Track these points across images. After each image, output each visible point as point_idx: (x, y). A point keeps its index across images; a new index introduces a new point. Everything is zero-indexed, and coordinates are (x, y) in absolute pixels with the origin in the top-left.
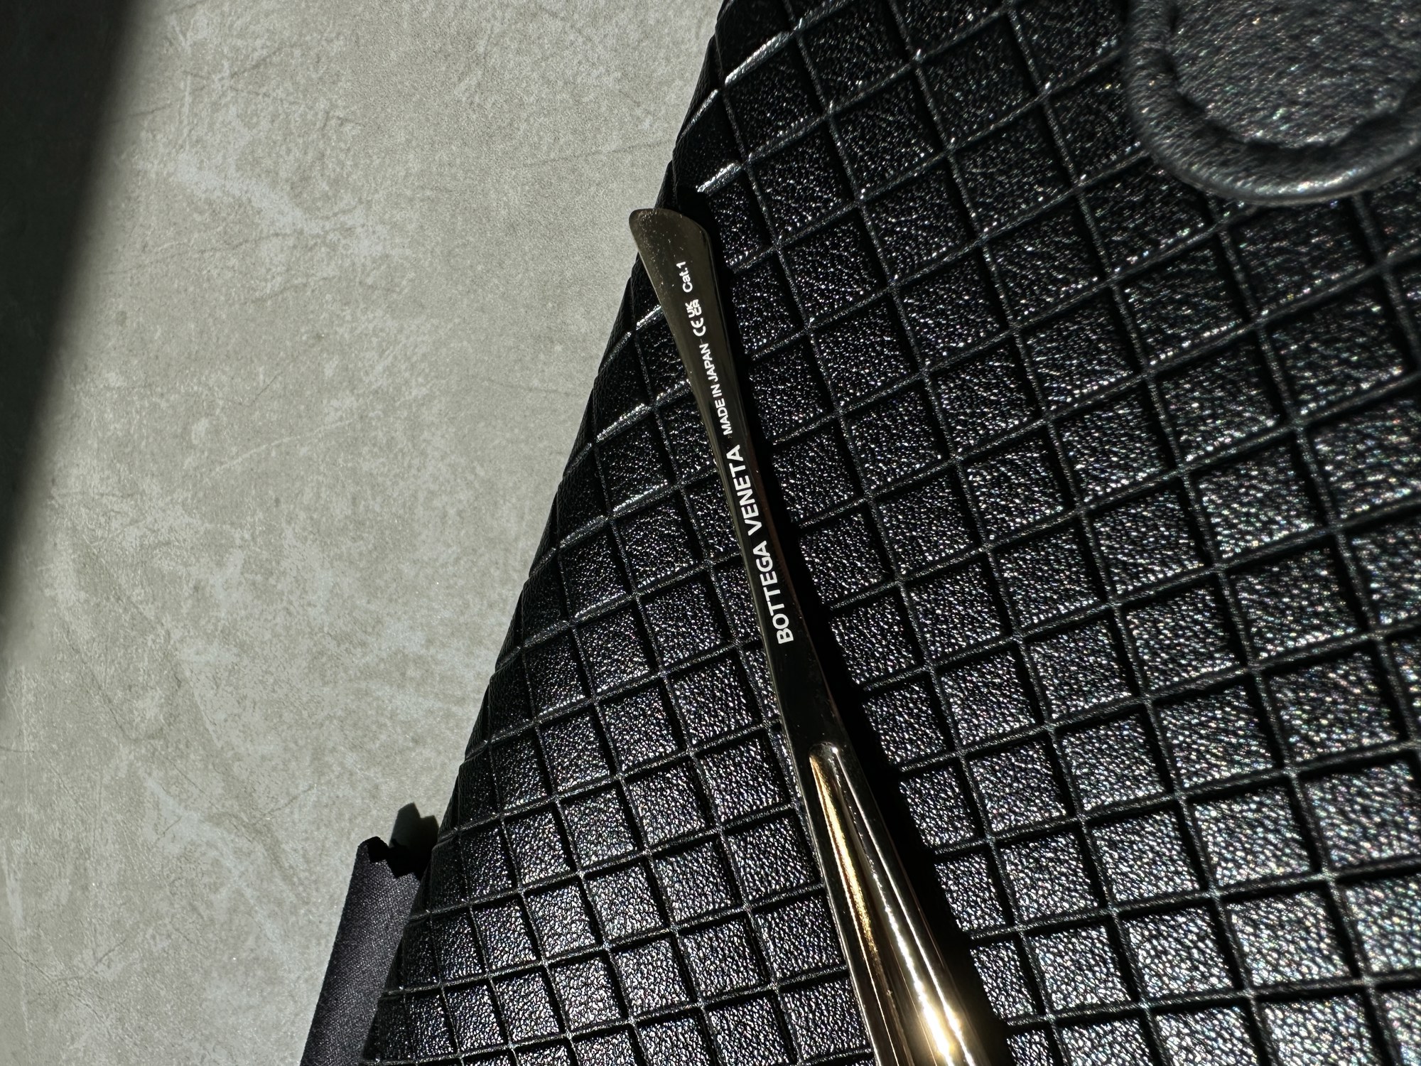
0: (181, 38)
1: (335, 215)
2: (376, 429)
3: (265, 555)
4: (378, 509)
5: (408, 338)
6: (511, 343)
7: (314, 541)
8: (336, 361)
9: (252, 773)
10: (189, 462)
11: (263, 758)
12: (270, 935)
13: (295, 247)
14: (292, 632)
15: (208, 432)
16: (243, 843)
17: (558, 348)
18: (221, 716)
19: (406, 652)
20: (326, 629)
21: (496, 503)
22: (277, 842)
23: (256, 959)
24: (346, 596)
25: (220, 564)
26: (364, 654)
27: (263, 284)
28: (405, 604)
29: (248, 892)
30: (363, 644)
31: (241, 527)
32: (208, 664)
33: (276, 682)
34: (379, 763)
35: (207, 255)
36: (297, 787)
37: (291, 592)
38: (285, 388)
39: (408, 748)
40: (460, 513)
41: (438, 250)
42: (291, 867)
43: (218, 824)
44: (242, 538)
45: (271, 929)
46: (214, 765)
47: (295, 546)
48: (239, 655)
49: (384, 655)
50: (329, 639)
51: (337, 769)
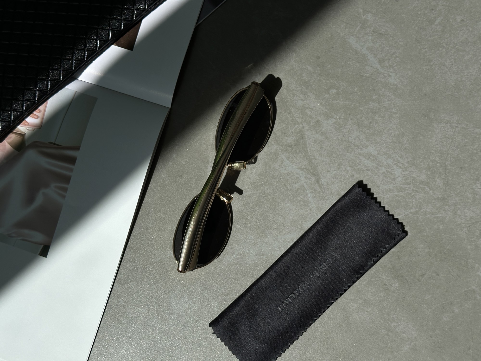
0: (362, 15)
1: (388, 71)
2: (381, 113)
4: (376, 126)
5: (396, 101)
7: (357, 126)
8: (376, 96)
9: (318, 163)
10: (326, 96)
11: (323, 161)
13: (375, 71)
14: (343, 140)
15: (335, 93)
16: (309, 176)
17: (427, 118)
18: (313, 149)
19: (372, 154)
21: (403, 137)
22: (320, 178)
23: (302, 200)
24: (360, 139)
25: (327, 119)
26: (361, 150)
27: (364, 73)
28: (375, 145)
29: (306, 186)
31: (337, 115)
32: (314, 137)
33: (334, 148)
34: (356, 171)
35: (350, 60)
36: (331, 169)
37: (346, 133)
38: (361, 95)
40: (395, 135)
41: (409, 90)
42: (322, 184)
43: (302, 170)
45: (309, 195)
46: (307, 158)
47: (351, 125)
48: (325, 139)
49: (366, 152)
50: (352, 145)
51: (344, 169)
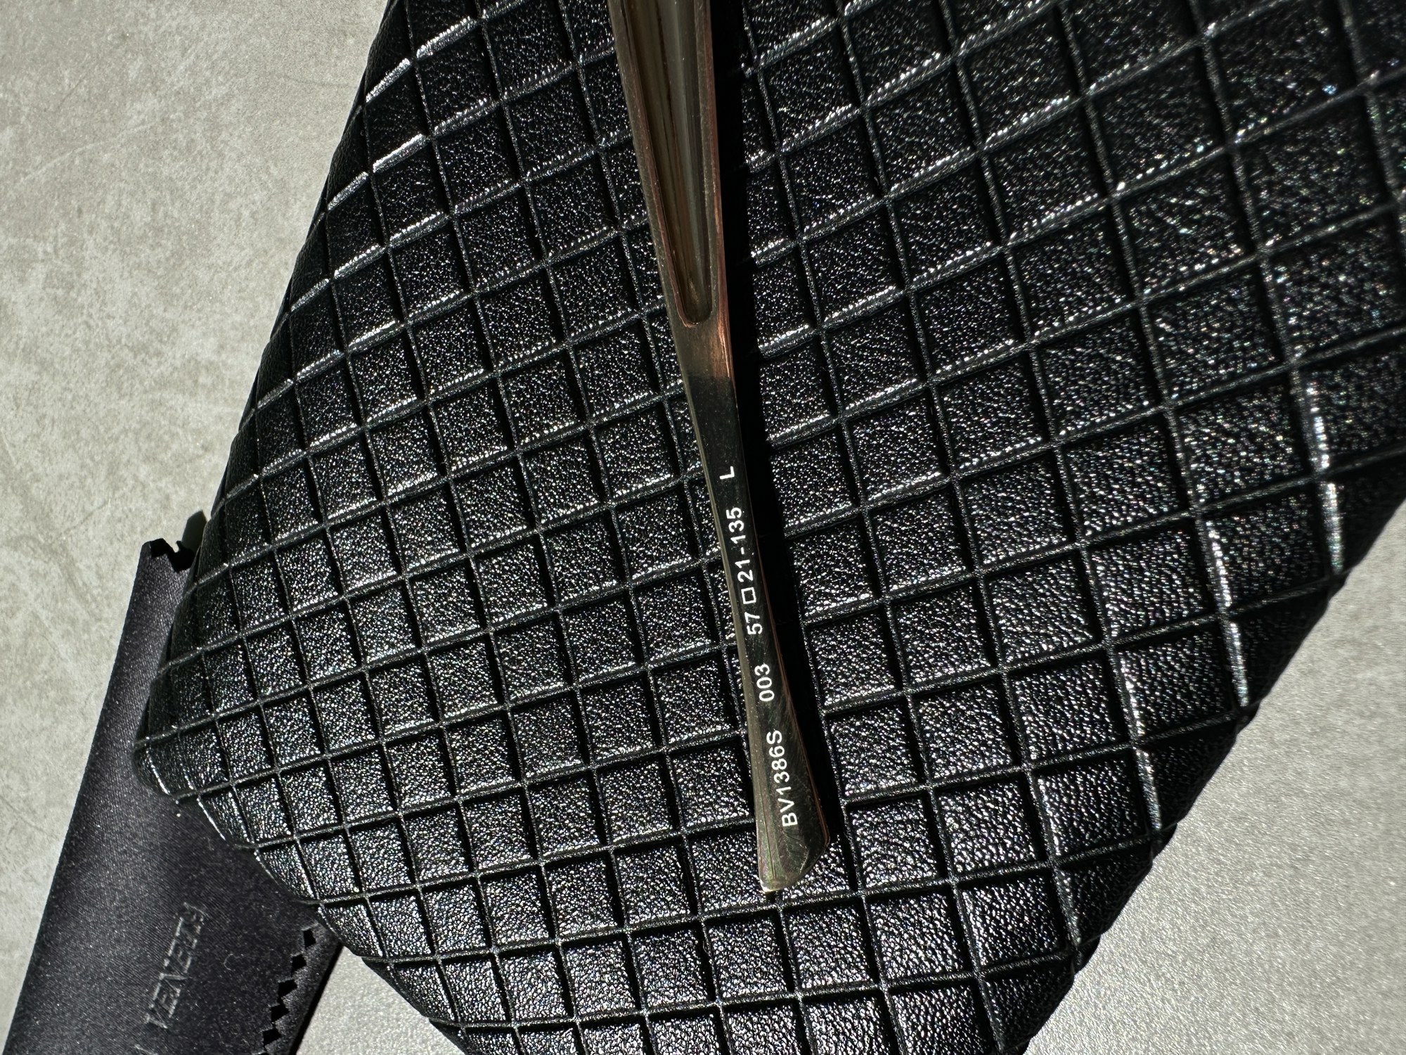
2: (177, 131)
3: (67, 268)
4: (176, 215)
5: (210, 35)
6: (306, 37)
7: (115, 250)
8: (140, 61)
9: (49, 493)
11: (61, 477)
12: (63, 655)
14: (92, 346)
15: (12, 141)
16: (39, 565)
17: (351, 41)
18: (21, 436)
19: (199, 358)
20: (123, 341)
21: (287, 203)
22: (73, 562)
23: (50, 680)
24: (143, 306)
25: (22, 280)
26: (160, 363)
28: (199, 311)
29: (43, 614)
30: (159, 354)
31: (44, 240)
32: (8, 384)
33: (74, 399)
34: (171, 473)
36: (92, 504)
37: (91, 305)
38: (89, 92)
39: (199, 457)
40: (253, 215)
42: (84, 584)
43: (16, 549)
44: (45, 252)
45: (64, 649)
46: (13, 488)
47: (96, 257)
48: (39, 373)
49: (178, 363)
50: (126, 351)
51: (131, 482)
